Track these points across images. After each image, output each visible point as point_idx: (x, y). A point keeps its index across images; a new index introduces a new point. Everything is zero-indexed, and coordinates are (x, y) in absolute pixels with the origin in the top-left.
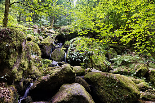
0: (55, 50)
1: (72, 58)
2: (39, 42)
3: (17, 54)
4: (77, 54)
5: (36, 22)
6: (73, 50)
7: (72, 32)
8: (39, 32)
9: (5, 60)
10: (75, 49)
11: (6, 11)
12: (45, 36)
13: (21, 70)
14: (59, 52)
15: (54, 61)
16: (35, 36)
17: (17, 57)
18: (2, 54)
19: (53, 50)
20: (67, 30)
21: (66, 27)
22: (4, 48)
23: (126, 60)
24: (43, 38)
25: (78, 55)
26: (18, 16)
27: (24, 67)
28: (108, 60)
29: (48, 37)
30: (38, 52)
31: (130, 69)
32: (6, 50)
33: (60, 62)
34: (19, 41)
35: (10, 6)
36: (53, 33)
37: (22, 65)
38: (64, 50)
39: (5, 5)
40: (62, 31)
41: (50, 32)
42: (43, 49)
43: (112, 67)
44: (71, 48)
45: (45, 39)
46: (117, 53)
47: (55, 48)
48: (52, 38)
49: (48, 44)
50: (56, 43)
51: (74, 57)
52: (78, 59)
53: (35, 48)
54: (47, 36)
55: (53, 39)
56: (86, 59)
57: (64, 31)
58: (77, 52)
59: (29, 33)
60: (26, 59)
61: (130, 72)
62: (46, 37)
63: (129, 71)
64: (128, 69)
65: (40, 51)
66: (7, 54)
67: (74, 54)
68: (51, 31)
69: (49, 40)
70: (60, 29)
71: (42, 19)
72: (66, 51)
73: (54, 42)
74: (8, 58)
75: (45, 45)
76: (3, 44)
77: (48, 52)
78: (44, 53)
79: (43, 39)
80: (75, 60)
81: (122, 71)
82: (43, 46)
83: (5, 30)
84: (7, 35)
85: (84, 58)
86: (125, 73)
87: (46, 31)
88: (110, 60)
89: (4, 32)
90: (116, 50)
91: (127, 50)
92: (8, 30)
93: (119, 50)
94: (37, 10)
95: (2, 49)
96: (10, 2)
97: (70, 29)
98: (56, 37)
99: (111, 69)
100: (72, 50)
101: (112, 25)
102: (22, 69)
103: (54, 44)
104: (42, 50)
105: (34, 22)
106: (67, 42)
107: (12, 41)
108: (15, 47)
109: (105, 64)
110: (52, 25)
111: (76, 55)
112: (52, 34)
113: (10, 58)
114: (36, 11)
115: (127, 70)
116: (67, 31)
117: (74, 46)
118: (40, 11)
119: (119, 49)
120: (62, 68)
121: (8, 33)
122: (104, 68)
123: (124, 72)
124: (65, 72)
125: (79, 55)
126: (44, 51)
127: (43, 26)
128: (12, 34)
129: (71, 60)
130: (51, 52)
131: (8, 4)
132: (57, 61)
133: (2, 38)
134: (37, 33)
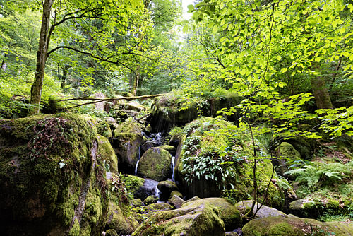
0: (147, 151)
1: (195, 173)
2: (109, 132)
3: (80, 181)
4: (206, 163)
5: (98, 85)
6: (193, 152)
7: (184, 106)
8: (107, 108)
9: (54, 206)
10: (199, 148)
11: (39, 66)
12: (121, 117)
13: (87, 223)
14: (157, 156)
15: (148, 180)
16: (99, 119)
17: (79, 192)
18: (48, 189)
19: (142, 152)
20: (173, 101)
21: (170, 96)
22: (52, 171)
23: (329, 174)
24: (118, 123)
25: (208, 166)
26: (61, 73)
27: (93, 213)
28: (280, 173)
29: (127, 120)
30: (110, 158)
31: (343, 197)
32: (57, 179)
33: (163, 183)
34: (84, 149)
35: (48, 55)
36: (139, 110)
37: (88, 207)
38: (167, 149)
39: (39, 54)
40: (162, 105)
41: (131, 108)
42: (120, 149)
43: (294, 194)
44: (190, 146)
45: (123, 125)
46: (299, 155)
47: (148, 146)
48: (138, 121)
49: (130, 136)
50: (147, 134)
51: (198, 170)
52: (208, 174)
53: (104, 151)
54: (126, 117)
55: (140, 124)
56: (229, 176)
57: (167, 105)
58: (206, 156)
59: (86, 113)
60: (96, 190)
61: (346, 207)
62: (124, 121)
63: (343, 202)
64: (339, 198)
65: (114, 157)
66: (60, 187)
67: (198, 163)
68: (132, 104)
69: (133, 127)
70: (156, 100)
71: (114, 80)
72: (173, 152)
73: (144, 131)
74: (61, 199)
75: (124, 139)
76: (51, 162)
77: (130, 157)
78: (123, 160)
79: (116, 125)
80: (203, 176)
81: (323, 205)
82: (121, 142)
83: (55, 121)
84: (60, 135)
85: (224, 172)
86: (333, 209)
87: (123, 106)
88: (286, 173)
89: (53, 127)
90: (296, 148)
91: (324, 146)
92: (61, 123)
93: (305, 147)
94: (106, 60)
95: (49, 177)
96: (47, 48)
97: (180, 100)
98: (148, 119)
99: (293, 199)
100: (191, 151)
101: (307, 95)
102: (89, 221)
103: (144, 137)
104: (119, 152)
105: (96, 86)
106: (174, 131)
107: (72, 151)
108: (78, 164)
109: (277, 185)
110: (135, 92)
111: (204, 165)
112: (136, 112)
113: (67, 196)
114: (102, 63)
115: (336, 201)
116: (173, 104)
117: (196, 142)
118: (114, 63)
119: (303, 145)
120: (196, 215)
121: (61, 130)
122: (276, 197)
123: (330, 207)
124: (203, 227)
125: (212, 166)
126: (121, 154)
127: (116, 93)
128: (70, 133)
129: (190, 177)
130: (137, 157)
131: (45, 51)
132: (153, 178)
133: (48, 144)
134: (102, 111)
